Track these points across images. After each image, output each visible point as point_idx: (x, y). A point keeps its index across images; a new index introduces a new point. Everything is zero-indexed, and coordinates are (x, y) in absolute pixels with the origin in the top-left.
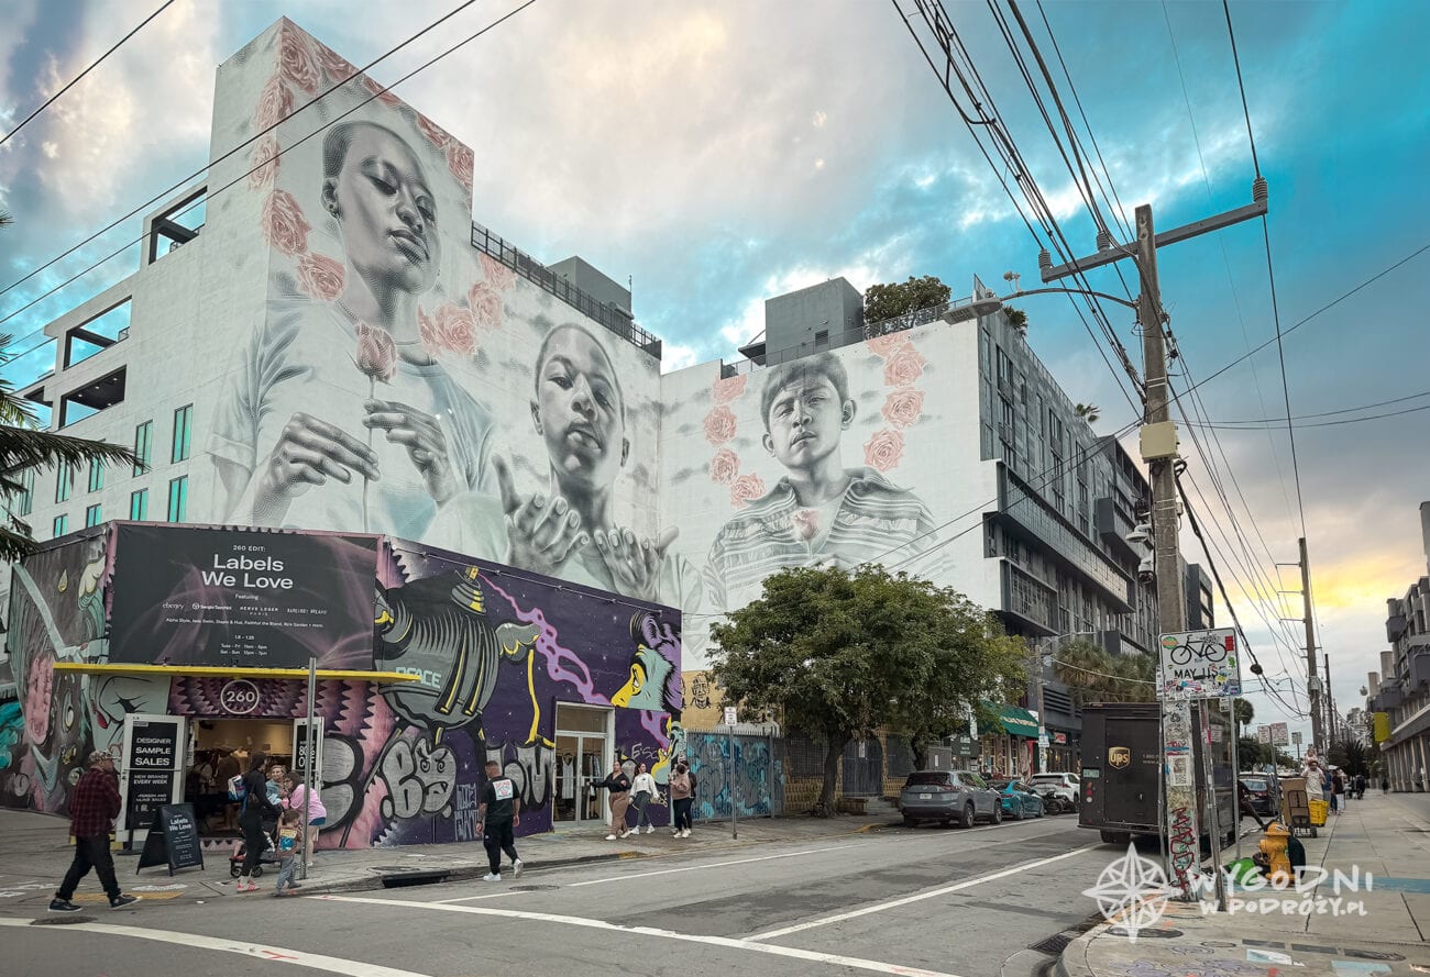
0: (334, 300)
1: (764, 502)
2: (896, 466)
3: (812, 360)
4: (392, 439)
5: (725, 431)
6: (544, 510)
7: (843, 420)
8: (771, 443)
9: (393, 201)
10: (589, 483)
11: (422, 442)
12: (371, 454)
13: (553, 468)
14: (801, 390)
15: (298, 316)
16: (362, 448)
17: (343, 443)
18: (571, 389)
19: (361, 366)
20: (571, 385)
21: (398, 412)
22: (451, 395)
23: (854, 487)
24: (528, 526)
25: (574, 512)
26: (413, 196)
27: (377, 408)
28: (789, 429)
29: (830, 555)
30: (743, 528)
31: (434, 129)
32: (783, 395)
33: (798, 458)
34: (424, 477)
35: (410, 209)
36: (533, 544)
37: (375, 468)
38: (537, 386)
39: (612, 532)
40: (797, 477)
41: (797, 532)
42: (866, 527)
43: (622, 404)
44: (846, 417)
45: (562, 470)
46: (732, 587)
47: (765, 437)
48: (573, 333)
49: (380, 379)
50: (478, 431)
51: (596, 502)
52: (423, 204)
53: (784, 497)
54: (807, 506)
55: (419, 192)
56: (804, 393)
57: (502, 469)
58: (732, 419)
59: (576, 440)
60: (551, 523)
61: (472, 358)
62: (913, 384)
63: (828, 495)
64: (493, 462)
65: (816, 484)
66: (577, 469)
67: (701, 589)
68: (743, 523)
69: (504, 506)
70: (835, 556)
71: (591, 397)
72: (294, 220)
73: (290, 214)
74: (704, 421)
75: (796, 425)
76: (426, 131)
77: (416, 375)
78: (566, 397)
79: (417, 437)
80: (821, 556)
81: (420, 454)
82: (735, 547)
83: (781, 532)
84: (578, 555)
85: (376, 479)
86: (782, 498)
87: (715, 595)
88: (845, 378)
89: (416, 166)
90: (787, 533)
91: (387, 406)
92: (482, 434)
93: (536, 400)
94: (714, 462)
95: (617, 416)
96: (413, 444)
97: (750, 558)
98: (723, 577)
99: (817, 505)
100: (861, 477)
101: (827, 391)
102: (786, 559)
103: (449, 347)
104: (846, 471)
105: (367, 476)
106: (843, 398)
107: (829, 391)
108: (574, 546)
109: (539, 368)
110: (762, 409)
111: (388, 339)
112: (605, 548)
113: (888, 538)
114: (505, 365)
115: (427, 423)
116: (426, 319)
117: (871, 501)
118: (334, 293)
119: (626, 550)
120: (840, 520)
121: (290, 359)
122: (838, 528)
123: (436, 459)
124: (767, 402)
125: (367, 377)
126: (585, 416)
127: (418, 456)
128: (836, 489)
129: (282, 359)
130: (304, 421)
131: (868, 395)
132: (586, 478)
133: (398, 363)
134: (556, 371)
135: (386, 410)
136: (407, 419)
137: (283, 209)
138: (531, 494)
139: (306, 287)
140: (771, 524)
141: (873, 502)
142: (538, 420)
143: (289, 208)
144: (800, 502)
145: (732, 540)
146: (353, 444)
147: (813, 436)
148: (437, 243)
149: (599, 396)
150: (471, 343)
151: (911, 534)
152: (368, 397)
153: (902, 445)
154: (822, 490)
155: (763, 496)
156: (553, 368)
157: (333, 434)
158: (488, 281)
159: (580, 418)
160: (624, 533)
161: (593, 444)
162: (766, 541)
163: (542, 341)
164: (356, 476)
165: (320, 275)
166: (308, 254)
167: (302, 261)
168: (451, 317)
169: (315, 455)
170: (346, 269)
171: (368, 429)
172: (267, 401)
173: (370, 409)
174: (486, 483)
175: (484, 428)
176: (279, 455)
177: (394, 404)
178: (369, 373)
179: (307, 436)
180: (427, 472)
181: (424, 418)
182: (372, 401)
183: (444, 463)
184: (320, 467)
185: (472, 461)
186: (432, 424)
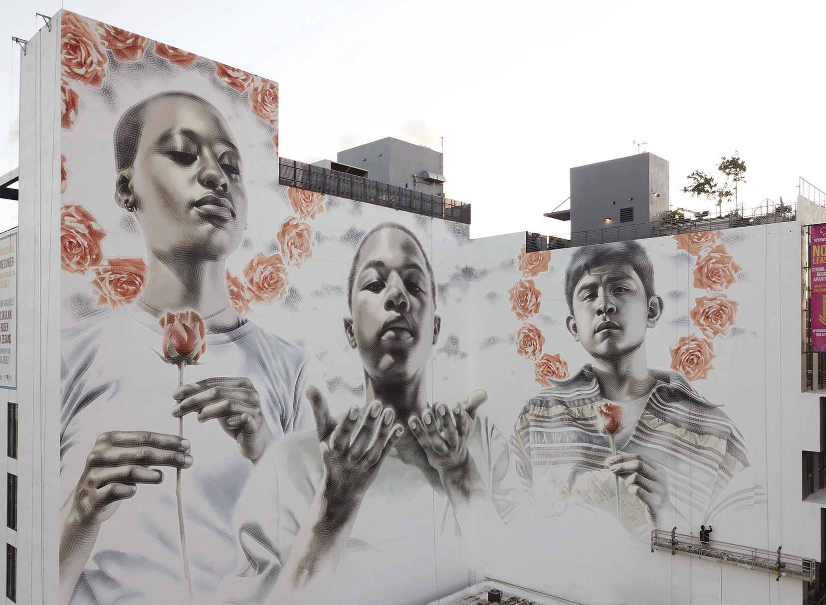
0: (136, 300)
1: (567, 385)
2: (705, 378)
3: (617, 246)
4: (203, 419)
5: (530, 306)
6: (360, 420)
7: (649, 317)
8: (575, 327)
9: (194, 169)
10: (403, 374)
11: (235, 408)
12: (183, 443)
13: (367, 375)
14: (605, 278)
15: (95, 335)
16: (173, 440)
17: (153, 444)
18: (384, 291)
19: (168, 357)
20: (384, 286)
21: (208, 388)
22: (263, 347)
23: (660, 390)
24: (344, 444)
25: (389, 410)
26: (214, 155)
27: (186, 394)
28: (593, 316)
29: (634, 455)
30: (547, 407)
31: (234, 74)
32: (588, 279)
33: (602, 347)
34: (238, 442)
35: (213, 170)
36: (349, 459)
37: (189, 455)
38: (350, 301)
39: (426, 413)
40: (600, 367)
41: (601, 423)
42: (672, 435)
43: (433, 284)
44: (652, 313)
45: (378, 374)
46: (537, 463)
47: (569, 319)
48: (385, 233)
49: (189, 363)
50: (292, 370)
51: (410, 389)
52: (226, 161)
53: (589, 385)
54: (610, 399)
55: (221, 149)
56: (609, 280)
57: (316, 399)
58: (537, 295)
59: (390, 338)
60: (367, 430)
61: (283, 300)
62: (725, 292)
63: (632, 393)
64: (307, 395)
65: (621, 379)
66: (391, 366)
67: (509, 457)
68: (547, 402)
69: (320, 435)
70: (638, 458)
71: (403, 289)
72: (86, 232)
73: (81, 228)
74: (510, 292)
75: (599, 312)
76: (226, 79)
77: (227, 342)
78: (377, 300)
79: (229, 405)
80: (625, 455)
81: (233, 421)
82: (539, 424)
83: (585, 419)
84: (393, 450)
85: (189, 465)
86: (585, 385)
87: (521, 467)
88: (651, 272)
89: (217, 122)
90: (590, 422)
91: (197, 386)
92: (295, 373)
93: (348, 315)
94: (519, 334)
95: (428, 299)
96: (225, 414)
97: (554, 439)
98: (529, 450)
99: (620, 400)
100: (667, 381)
101: (631, 282)
102: (589, 449)
103: (259, 298)
104: (652, 372)
105: (179, 465)
106: (649, 293)
107: (635, 282)
108: (390, 442)
109: (351, 281)
110: (566, 290)
111: (195, 318)
112: (418, 430)
113: (696, 452)
114: (318, 294)
115: (240, 386)
116: (234, 281)
117: (677, 408)
118: (135, 293)
119: (438, 423)
120: (645, 422)
121: (90, 382)
122: (642, 429)
123: (250, 419)
124: (571, 283)
125: (176, 366)
126: (397, 311)
127: (230, 423)
128: (641, 388)
129: (81, 386)
130: (111, 440)
131: (675, 295)
132: (399, 371)
133: (209, 337)
134: (368, 279)
135: (195, 391)
136: (218, 391)
137: (73, 225)
138: (346, 411)
139: (103, 300)
140: (574, 410)
141: (679, 410)
142: (352, 335)
143: (79, 222)
144: (603, 393)
145: (538, 416)
146: (163, 440)
147: (616, 328)
148: (242, 194)
149: (412, 286)
150: (283, 285)
151: (720, 454)
152: (177, 384)
153: (712, 356)
154: (626, 386)
155: (566, 379)
156: (366, 276)
157: (141, 438)
158: (297, 215)
159: (393, 314)
160: (437, 408)
161: (406, 336)
162: (571, 425)
163: (354, 254)
164: (169, 471)
165: (119, 280)
166: (104, 263)
167: (99, 273)
168: (261, 267)
169: (124, 470)
170: (147, 262)
171: (178, 419)
172: (68, 437)
173: (180, 398)
174: (301, 421)
175: (297, 366)
176: (85, 486)
177: (205, 382)
178: (177, 361)
179: (114, 453)
180: (241, 436)
181: (237, 383)
182: (183, 388)
183: (258, 419)
184: (130, 480)
185: (286, 406)
186: (244, 385)
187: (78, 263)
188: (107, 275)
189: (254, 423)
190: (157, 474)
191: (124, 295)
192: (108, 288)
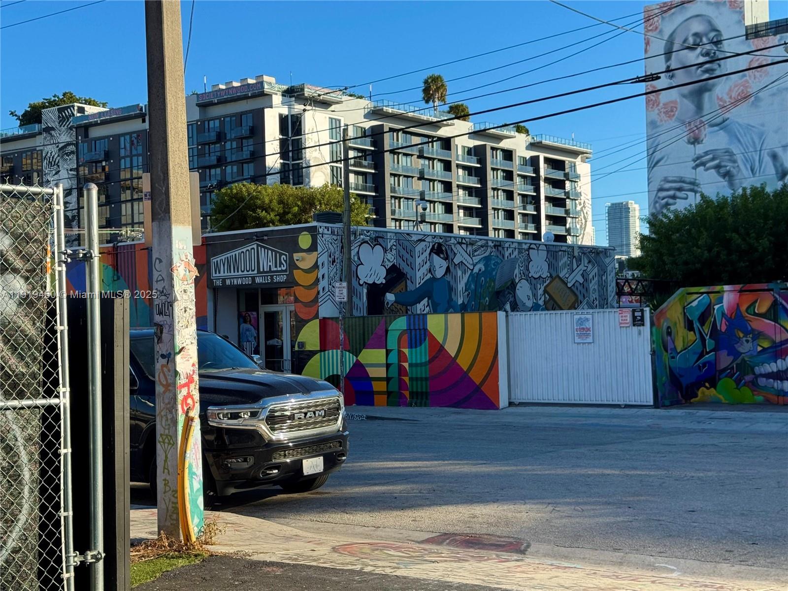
0: (674, 118)
11: (723, 164)
12: (697, 181)
16: (692, 180)
17: (684, 182)
22: (739, 131)
26: (709, 39)
27: (698, 158)
34: (726, 181)
35: (708, 47)
37: (699, 187)
49: (699, 143)
55: (712, 34)
57: (774, 157)
69: (778, 177)
72: (655, 94)
77: (718, 131)
79: (720, 163)
85: (700, 192)
91: (703, 154)
92: (759, 143)
96: (718, 167)
105: (695, 192)
111: (701, 122)
115: (726, 152)
116: (721, 99)
118: (674, 115)
121: (658, 155)
123: (732, 169)
125: (693, 146)
127: (721, 172)
129: (655, 157)
130: (666, 180)
133: (708, 130)
135: (702, 157)
136: (714, 156)
146: (688, 180)
150: (749, 96)
152: (693, 154)
157: (678, 180)
164: (691, 194)
165: (667, 111)
166: (661, 105)
167: (659, 110)
168: (736, 89)
169: (671, 193)
170: (678, 100)
171: (694, 171)
172: (651, 178)
173: (694, 161)
174: (764, 169)
175: (760, 138)
176: (657, 199)
177: (707, 151)
178: (693, 143)
179: (667, 186)
180: (727, 178)
181: (724, 151)
182: (696, 156)
183: (737, 169)
184: (674, 197)
185: (754, 161)
186: (729, 152)
187: (652, 108)
188: (662, 110)
189: (734, 171)
190: (685, 196)
191: (669, 117)
192: (663, 115)
